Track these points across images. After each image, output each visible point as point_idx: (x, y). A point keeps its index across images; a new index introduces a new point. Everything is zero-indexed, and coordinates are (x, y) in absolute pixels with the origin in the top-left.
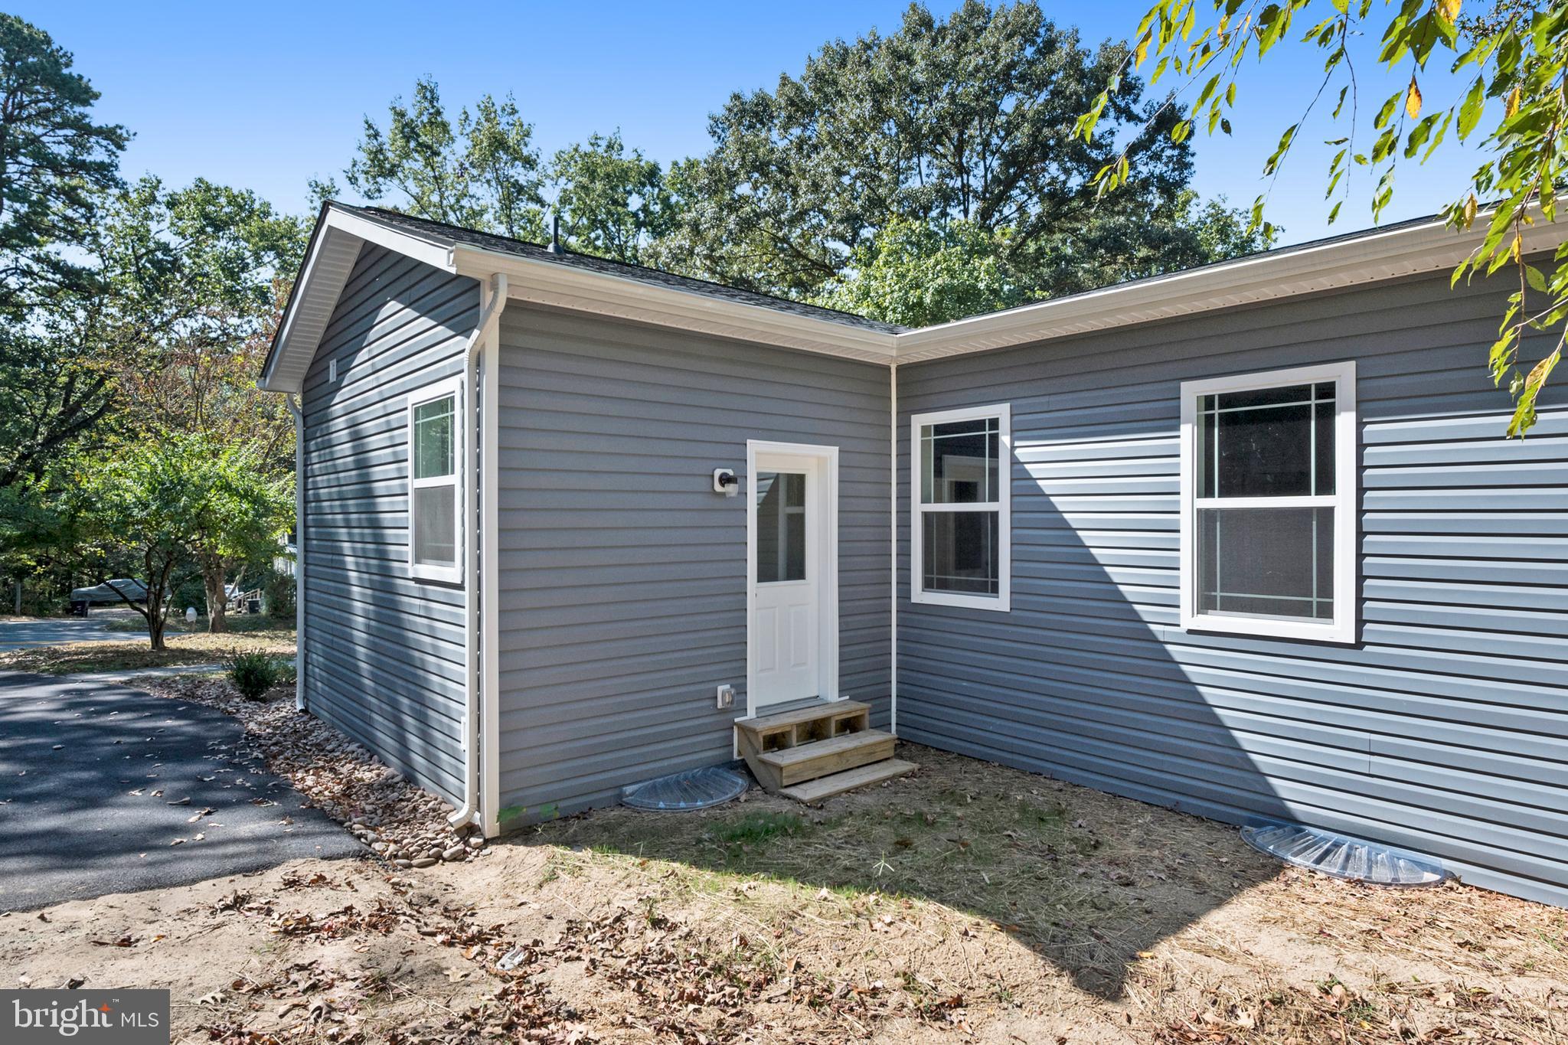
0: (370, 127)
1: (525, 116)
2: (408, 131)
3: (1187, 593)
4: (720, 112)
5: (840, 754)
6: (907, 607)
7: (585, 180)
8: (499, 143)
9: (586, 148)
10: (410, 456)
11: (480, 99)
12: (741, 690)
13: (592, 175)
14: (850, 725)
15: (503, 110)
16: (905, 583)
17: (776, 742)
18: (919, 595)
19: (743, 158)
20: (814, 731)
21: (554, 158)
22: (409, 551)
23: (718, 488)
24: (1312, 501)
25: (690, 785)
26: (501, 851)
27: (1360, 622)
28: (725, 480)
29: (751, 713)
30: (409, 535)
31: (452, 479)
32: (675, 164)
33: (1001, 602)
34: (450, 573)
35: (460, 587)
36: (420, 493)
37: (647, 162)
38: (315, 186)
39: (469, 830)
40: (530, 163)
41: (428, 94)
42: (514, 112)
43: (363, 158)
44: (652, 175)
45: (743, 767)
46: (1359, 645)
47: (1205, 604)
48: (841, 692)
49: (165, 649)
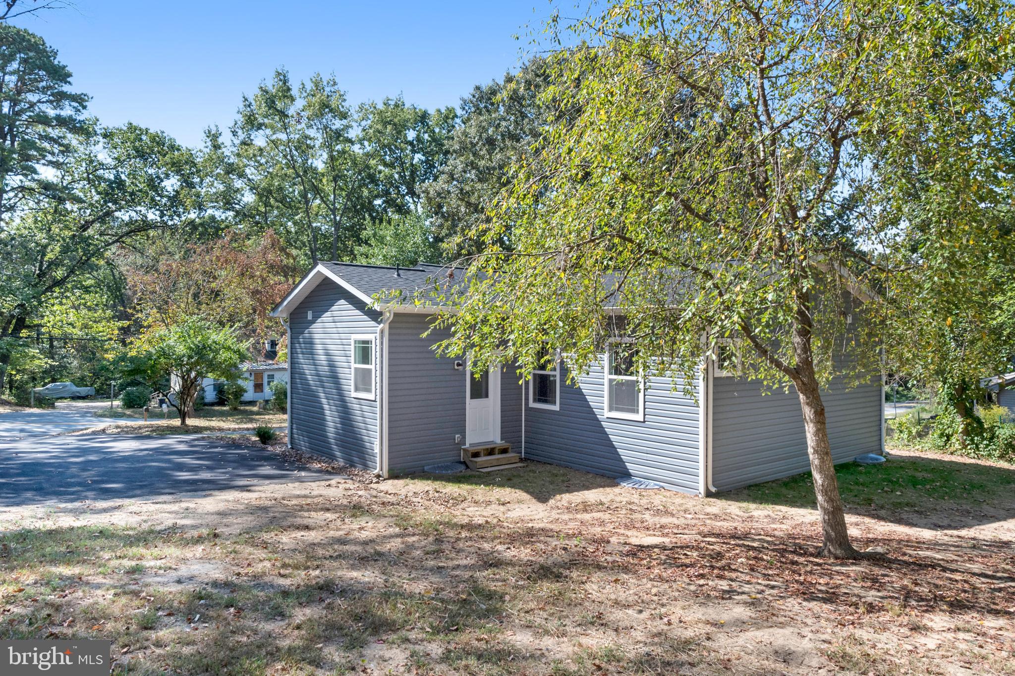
0: (246, 100)
1: (341, 87)
2: (271, 102)
3: (606, 405)
4: (467, 96)
5: (498, 459)
6: (528, 409)
7: (379, 127)
8: (325, 106)
9: (381, 106)
10: (353, 355)
11: (312, 75)
12: (464, 437)
13: (385, 124)
14: (504, 451)
15: (328, 83)
16: (527, 399)
17: (476, 455)
18: (532, 404)
19: (480, 136)
20: (491, 452)
21: (357, 109)
22: (352, 388)
23: (456, 367)
24: (633, 378)
25: (446, 468)
26: (390, 482)
27: (645, 415)
28: (459, 365)
29: (467, 445)
30: (352, 382)
31: (372, 367)
32: (439, 111)
33: (556, 408)
34: (371, 396)
35: (375, 401)
36: (356, 369)
37: (420, 110)
38: (209, 134)
39: (378, 476)
40: (344, 116)
41: (282, 77)
42: (335, 84)
43: (240, 119)
44: (423, 117)
45: (464, 463)
46: (644, 422)
47: (611, 409)
48: (502, 440)
49: (187, 426)
